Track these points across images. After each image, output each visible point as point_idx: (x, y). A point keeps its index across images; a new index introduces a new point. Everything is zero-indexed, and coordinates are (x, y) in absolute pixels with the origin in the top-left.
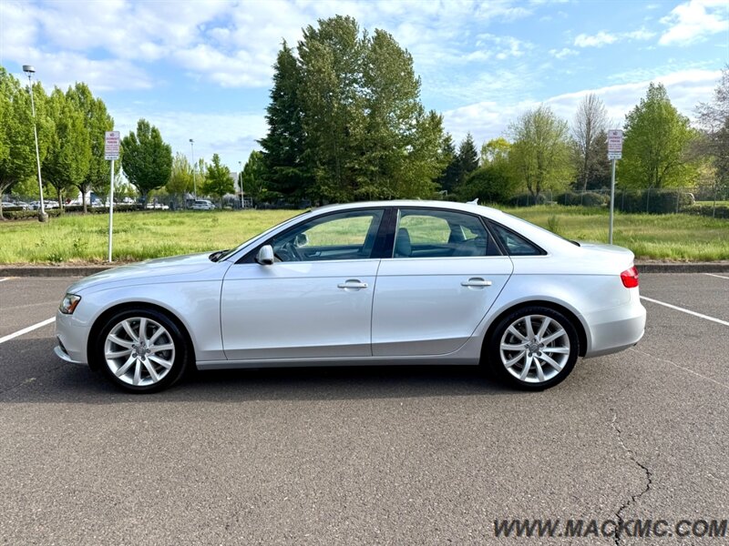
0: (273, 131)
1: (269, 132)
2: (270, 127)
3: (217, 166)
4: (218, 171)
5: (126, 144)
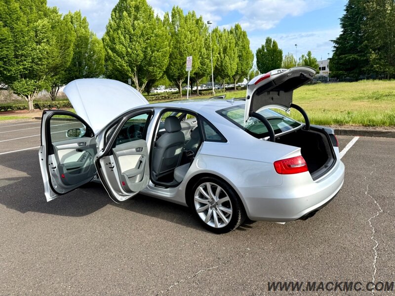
0: (344, 32)
1: (342, 33)
2: (342, 29)
3: (310, 58)
4: (310, 61)
5: (259, 52)
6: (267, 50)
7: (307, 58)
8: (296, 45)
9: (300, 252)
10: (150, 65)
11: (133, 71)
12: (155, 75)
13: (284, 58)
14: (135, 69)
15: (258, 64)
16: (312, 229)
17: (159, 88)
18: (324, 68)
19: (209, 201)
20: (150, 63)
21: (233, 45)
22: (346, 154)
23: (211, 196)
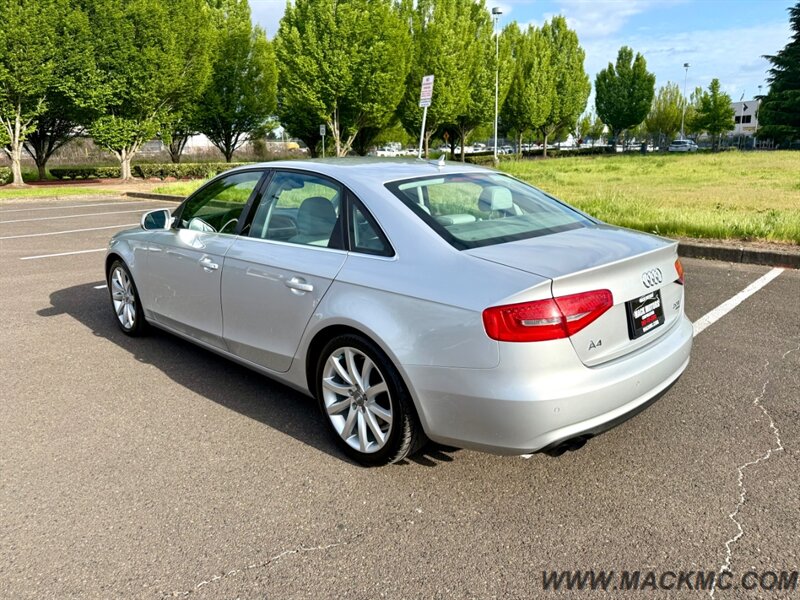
3: (715, 95)
4: (715, 102)
5: (602, 78)
6: (620, 75)
7: (710, 93)
8: (686, 65)
9: (539, 532)
10: (365, 100)
11: (329, 108)
12: (375, 118)
13: (656, 93)
14: (335, 104)
15: (597, 104)
16: (592, 477)
17: (386, 148)
18: (747, 119)
19: (350, 391)
20: (365, 96)
21: (545, 61)
22: (739, 306)
23: (353, 379)
